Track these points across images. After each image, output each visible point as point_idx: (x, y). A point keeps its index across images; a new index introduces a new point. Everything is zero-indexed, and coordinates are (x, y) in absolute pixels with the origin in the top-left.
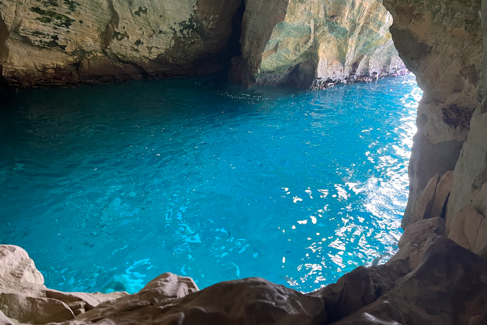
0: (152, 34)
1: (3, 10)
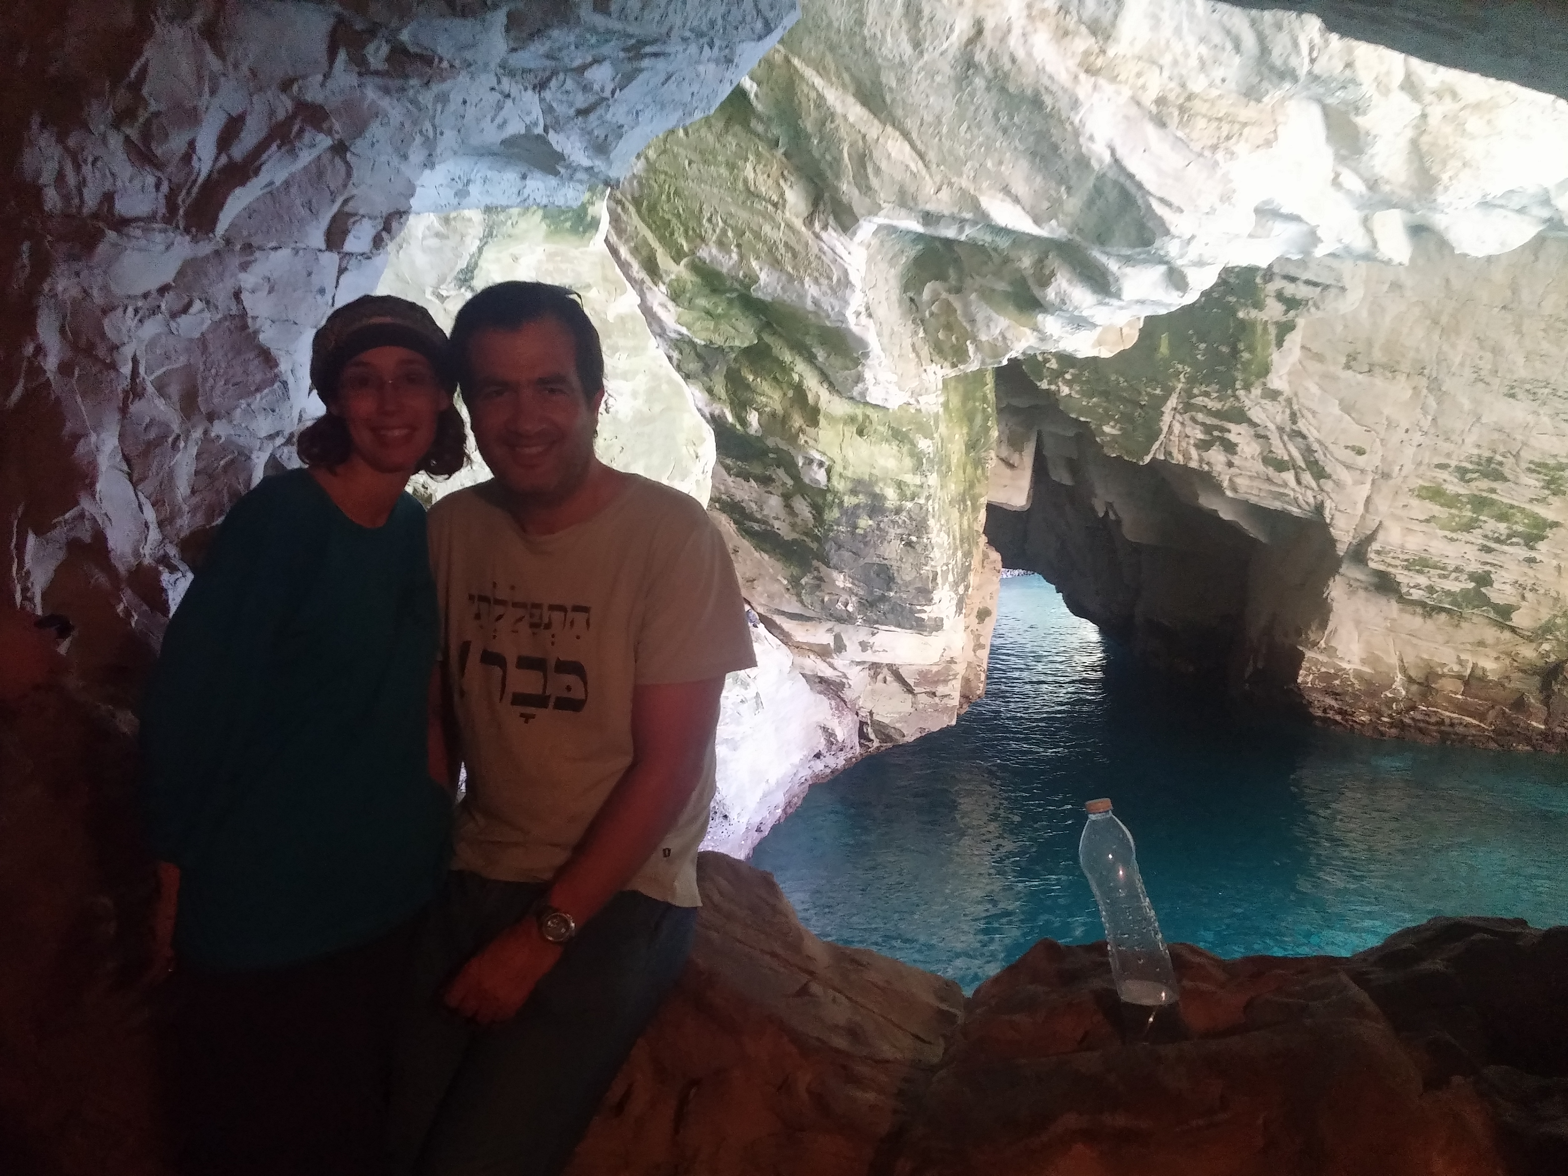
1: (1331, 495)
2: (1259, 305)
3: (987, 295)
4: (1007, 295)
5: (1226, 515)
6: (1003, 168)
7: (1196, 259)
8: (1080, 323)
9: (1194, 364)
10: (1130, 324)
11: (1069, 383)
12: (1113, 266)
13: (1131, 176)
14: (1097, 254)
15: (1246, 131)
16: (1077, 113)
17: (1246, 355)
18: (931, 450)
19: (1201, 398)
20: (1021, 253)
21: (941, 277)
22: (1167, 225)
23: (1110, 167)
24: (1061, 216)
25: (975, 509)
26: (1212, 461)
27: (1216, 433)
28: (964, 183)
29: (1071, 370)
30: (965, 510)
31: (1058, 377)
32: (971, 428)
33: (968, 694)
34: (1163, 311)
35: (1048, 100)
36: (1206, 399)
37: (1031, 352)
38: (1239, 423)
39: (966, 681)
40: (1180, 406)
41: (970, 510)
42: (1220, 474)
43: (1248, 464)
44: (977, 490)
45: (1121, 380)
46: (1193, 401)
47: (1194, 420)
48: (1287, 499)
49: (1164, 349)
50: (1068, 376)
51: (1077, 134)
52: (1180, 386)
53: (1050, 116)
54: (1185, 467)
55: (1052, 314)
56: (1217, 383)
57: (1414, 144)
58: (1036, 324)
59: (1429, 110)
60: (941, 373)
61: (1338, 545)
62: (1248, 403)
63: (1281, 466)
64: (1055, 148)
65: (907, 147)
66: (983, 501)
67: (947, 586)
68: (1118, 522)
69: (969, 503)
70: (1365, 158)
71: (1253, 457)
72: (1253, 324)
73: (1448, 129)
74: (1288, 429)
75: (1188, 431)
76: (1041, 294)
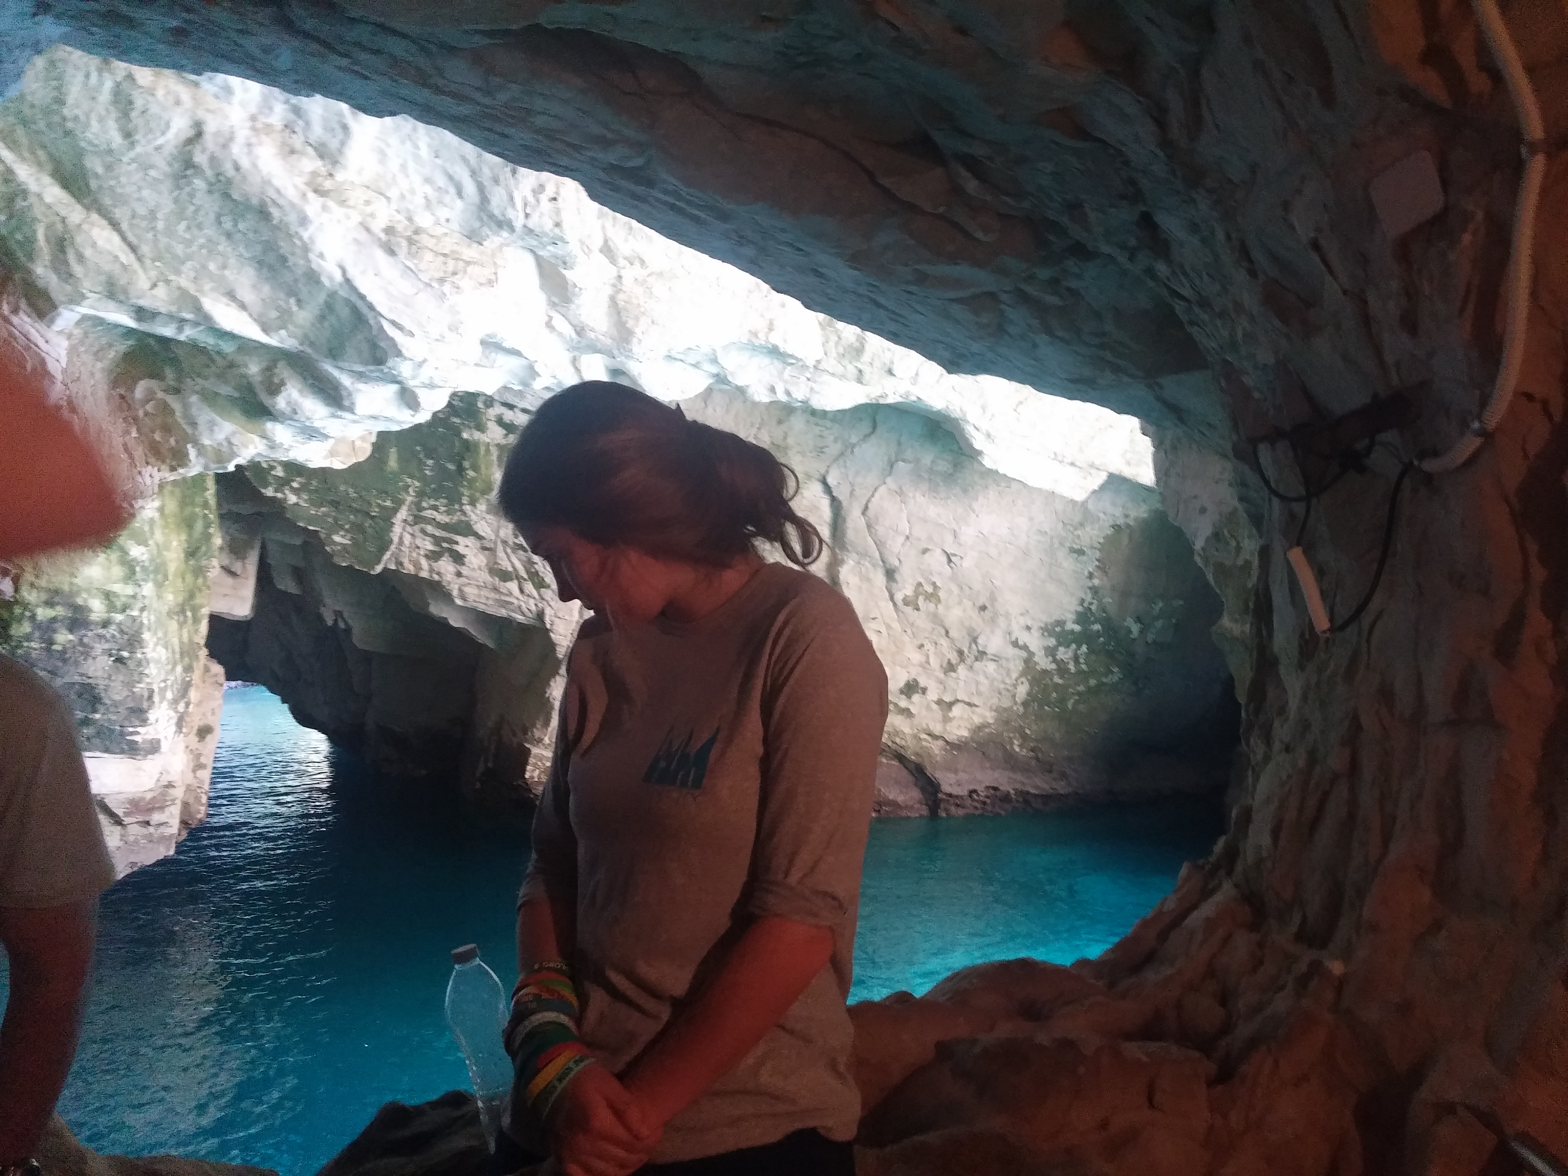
0: (954, 662)
1: (551, 603)
2: (481, 428)
3: (210, 399)
4: (231, 399)
5: (456, 622)
6: (227, 273)
7: (427, 382)
8: (311, 433)
9: (423, 479)
10: (363, 439)
11: (295, 491)
12: (346, 380)
13: (362, 297)
14: (328, 367)
15: (470, 269)
16: (306, 230)
17: (471, 473)
18: (145, 557)
19: (430, 512)
20: (247, 358)
21: (156, 375)
22: (399, 347)
23: (341, 285)
24: (290, 327)
25: (196, 620)
26: (442, 571)
27: (445, 545)
28: (184, 282)
29: (298, 479)
30: (185, 622)
31: (283, 485)
32: (190, 535)
33: (186, 818)
34: (395, 428)
35: (275, 212)
36: (435, 513)
37: (257, 459)
38: (465, 535)
39: (186, 805)
40: (410, 519)
41: (190, 621)
42: (449, 583)
43: (476, 574)
44: (198, 600)
45: (351, 491)
46: (421, 514)
47: (423, 532)
48: (512, 607)
49: (393, 463)
50: (295, 485)
51: (306, 249)
52: (409, 499)
53: (277, 228)
54: (416, 577)
55: (282, 423)
56: (443, 498)
57: (613, 299)
58: (264, 431)
59: (623, 273)
60: (157, 476)
61: (558, 649)
62: (474, 517)
63: (505, 576)
64: (283, 259)
65: (116, 238)
66: (205, 611)
67: (165, 705)
68: (348, 631)
69: (189, 614)
70: (573, 306)
71: (480, 569)
72: (476, 444)
73: (639, 290)
74: (511, 543)
75: (419, 542)
76: (270, 402)
